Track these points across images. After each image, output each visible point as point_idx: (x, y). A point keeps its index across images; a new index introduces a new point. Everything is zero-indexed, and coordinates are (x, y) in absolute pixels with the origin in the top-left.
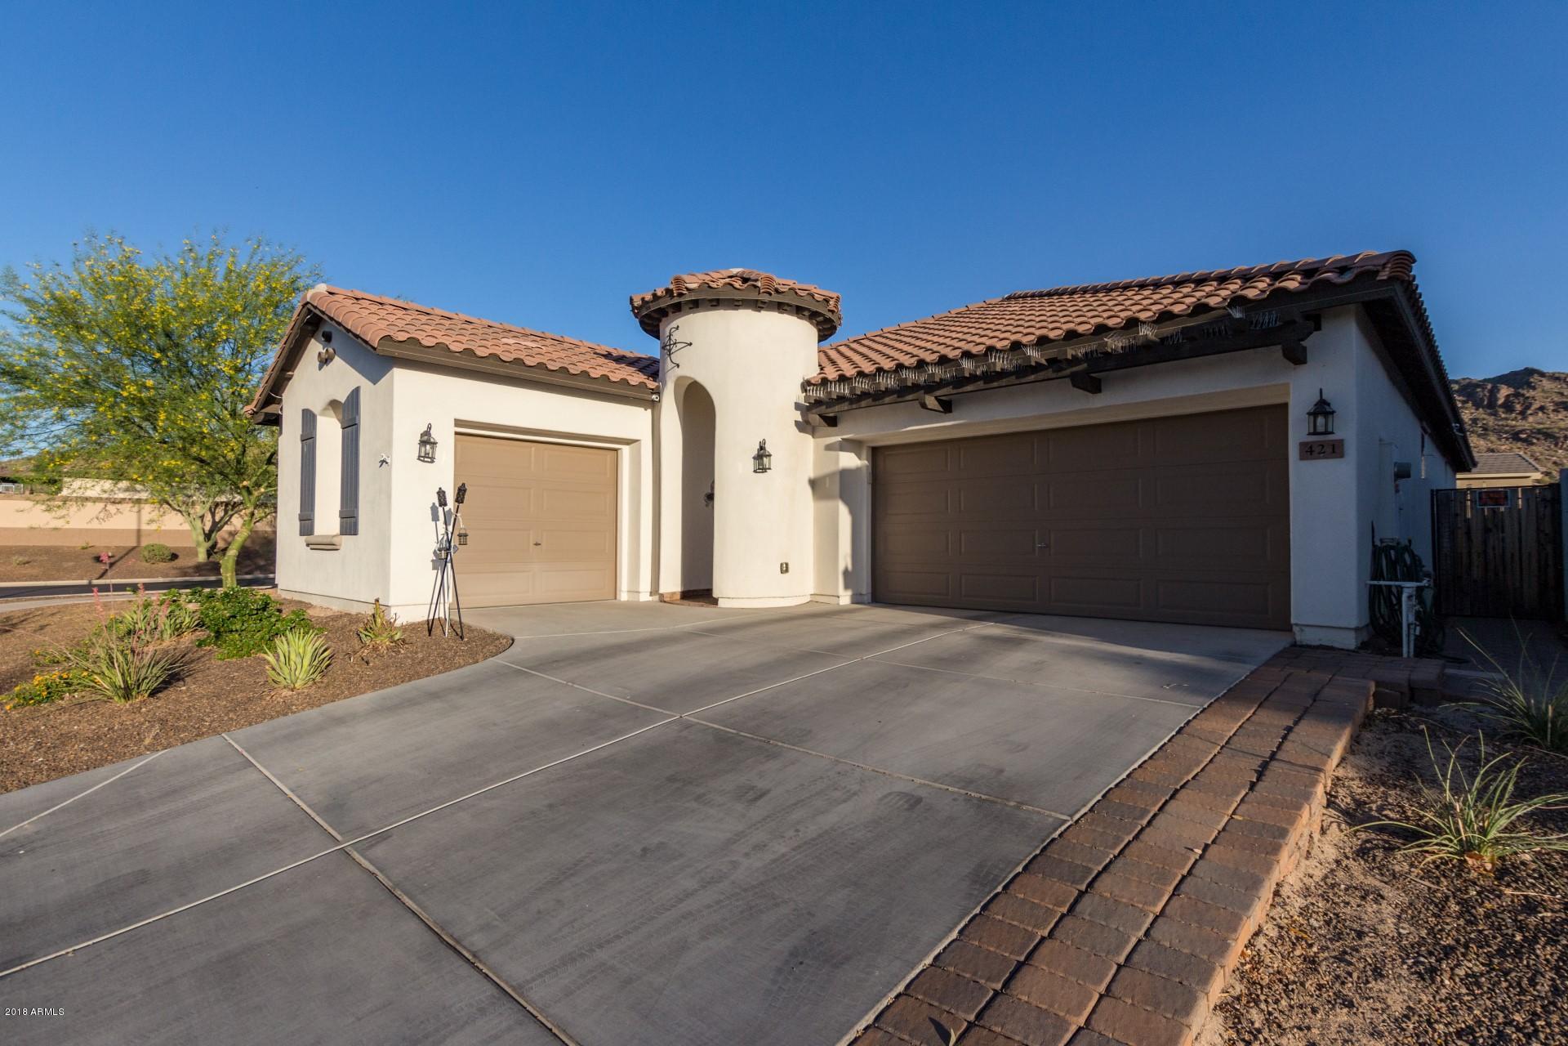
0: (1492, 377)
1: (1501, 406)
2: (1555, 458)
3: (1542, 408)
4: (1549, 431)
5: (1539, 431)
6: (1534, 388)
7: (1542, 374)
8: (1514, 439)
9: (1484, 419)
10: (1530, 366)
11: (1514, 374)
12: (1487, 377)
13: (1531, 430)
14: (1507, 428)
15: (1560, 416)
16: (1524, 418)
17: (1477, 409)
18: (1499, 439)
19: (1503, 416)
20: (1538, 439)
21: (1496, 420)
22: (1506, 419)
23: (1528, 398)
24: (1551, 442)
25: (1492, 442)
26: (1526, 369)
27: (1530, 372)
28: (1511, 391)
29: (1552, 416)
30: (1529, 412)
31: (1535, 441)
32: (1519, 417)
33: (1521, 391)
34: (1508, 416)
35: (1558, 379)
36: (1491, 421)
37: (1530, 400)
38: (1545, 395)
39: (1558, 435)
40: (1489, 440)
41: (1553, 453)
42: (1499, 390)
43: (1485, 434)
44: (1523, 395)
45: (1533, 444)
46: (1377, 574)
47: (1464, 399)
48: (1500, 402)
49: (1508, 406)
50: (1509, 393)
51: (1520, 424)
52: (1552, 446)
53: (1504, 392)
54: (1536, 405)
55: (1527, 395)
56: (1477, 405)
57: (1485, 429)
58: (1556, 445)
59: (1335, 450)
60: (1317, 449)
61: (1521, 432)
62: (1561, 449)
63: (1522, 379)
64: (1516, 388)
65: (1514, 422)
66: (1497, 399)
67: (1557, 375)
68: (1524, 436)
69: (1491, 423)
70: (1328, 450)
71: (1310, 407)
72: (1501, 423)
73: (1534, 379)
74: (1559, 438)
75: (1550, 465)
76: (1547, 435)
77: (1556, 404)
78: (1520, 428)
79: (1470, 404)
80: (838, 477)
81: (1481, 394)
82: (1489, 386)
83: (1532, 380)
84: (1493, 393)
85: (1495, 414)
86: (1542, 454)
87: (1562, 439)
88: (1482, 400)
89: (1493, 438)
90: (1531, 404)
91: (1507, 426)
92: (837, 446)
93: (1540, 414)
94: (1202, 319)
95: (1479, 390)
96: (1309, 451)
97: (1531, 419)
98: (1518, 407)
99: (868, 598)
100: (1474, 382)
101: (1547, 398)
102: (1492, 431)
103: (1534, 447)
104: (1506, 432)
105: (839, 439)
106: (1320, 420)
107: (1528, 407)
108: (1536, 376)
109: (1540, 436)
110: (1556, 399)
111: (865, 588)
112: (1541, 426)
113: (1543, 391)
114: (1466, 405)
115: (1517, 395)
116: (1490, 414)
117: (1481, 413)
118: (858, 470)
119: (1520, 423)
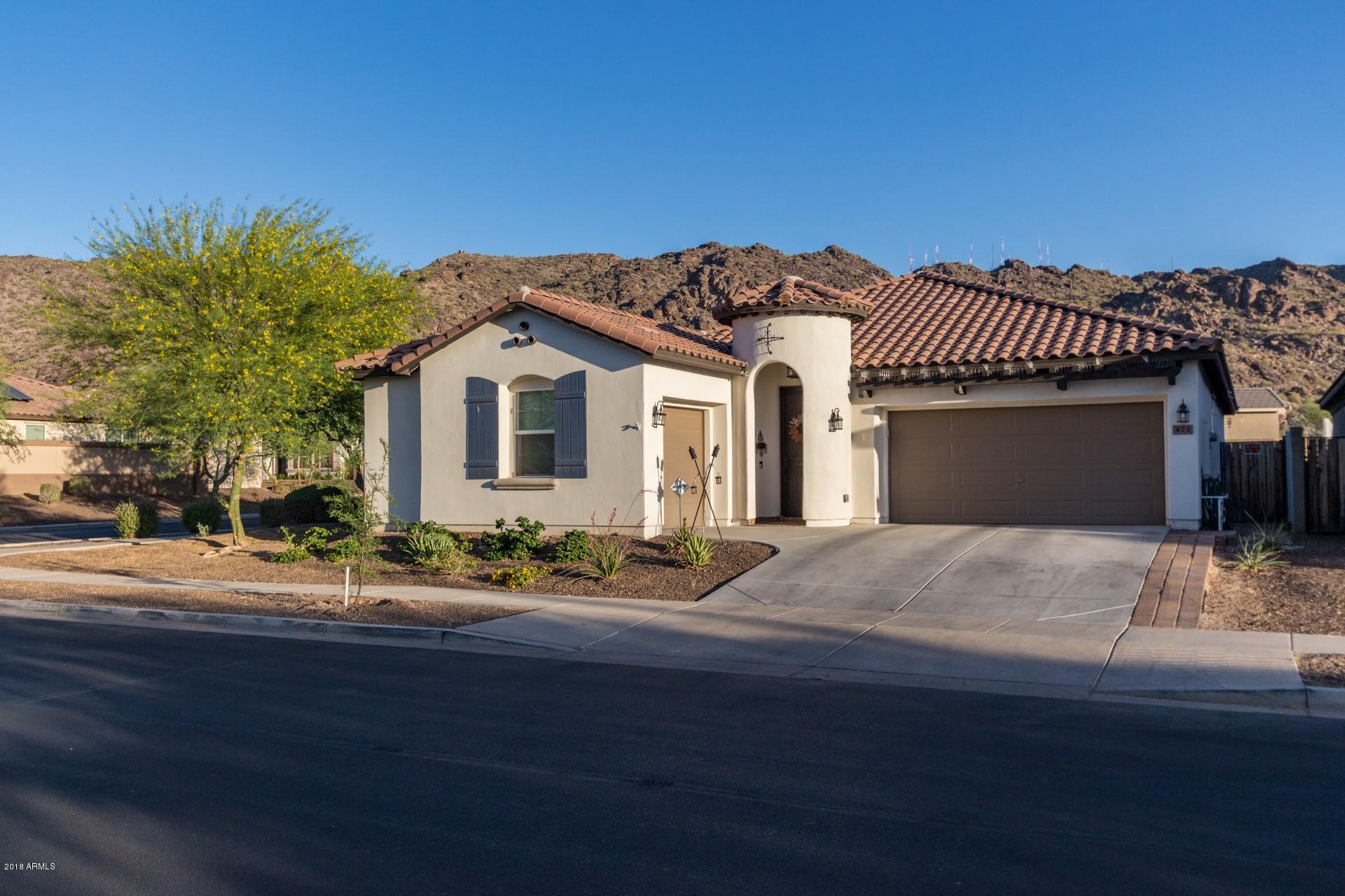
0: (1243, 267)
1: (1252, 306)
2: (1306, 371)
3: (1293, 310)
4: (1300, 337)
5: (1291, 338)
6: (1286, 284)
7: (1294, 267)
8: (1266, 346)
9: (1235, 320)
10: (1282, 256)
11: (1266, 265)
12: (1239, 268)
13: (1282, 336)
14: (1259, 333)
15: (1311, 320)
16: (1276, 321)
17: (1228, 308)
18: (1251, 346)
19: (1255, 317)
20: (1290, 347)
21: (1247, 321)
22: (1258, 321)
23: (1279, 296)
24: (1302, 351)
25: (1244, 350)
26: (1278, 259)
27: (1281, 263)
28: (1262, 287)
29: (1303, 319)
30: (1281, 313)
31: (1286, 349)
32: (1271, 319)
33: (1272, 287)
34: (1259, 317)
35: (1309, 273)
36: (1242, 323)
37: (1282, 299)
38: (1297, 293)
39: (1309, 343)
40: (1240, 347)
41: (1305, 364)
42: (1250, 285)
43: (1236, 340)
44: (1275, 292)
45: (1284, 353)
46: (1204, 494)
47: (1215, 294)
48: (1252, 300)
49: (1260, 306)
50: (1261, 289)
51: (1273, 329)
52: (1304, 356)
53: (1256, 287)
54: (1287, 306)
55: (1279, 293)
56: (1229, 303)
57: (1237, 333)
58: (1307, 355)
59: (1188, 430)
60: (1181, 429)
61: (1273, 337)
62: (1312, 359)
63: (1273, 271)
64: (1267, 283)
65: (1266, 326)
66: (1248, 297)
67: (1308, 269)
68: (1275, 343)
69: (1242, 326)
70: (1186, 430)
71: (1177, 408)
72: (1252, 326)
73: (1286, 272)
74: (1310, 346)
75: (1301, 379)
76: (1299, 342)
77: (1308, 304)
78: (1272, 333)
79: (1220, 302)
80: (873, 432)
81: (1233, 289)
82: (1241, 280)
83: (1283, 273)
84: (1245, 287)
85: (1246, 315)
86: (1293, 365)
87: (1313, 348)
88: (1233, 296)
89: (1245, 344)
90: (1282, 304)
91: (1259, 330)
92: (872, 411)
93: (1292, 316)
94: (1127, 357)
95: (1230, 284)
96: (1177, 430)
97: (1282, 322)
98: (1270, 307)
99: (887, 520)
100: (1225, 273)
101: (1299, 296)
102: (1244, 336)
103: (1285, 357)
104: (1258, 338)
105: (873, 406)
106: (1183, 415)
107: (1279, 308)
108: (1287, 269)
109: (1291, 343)
110: (1307, 298)
111: (886, 514)
112: (1293, 331)
113: (1295, 287)
114: (1217, 302)
115: (1269, 292)
116: (1243, 315)
117: (1232, 313)
118: (881, 426)
119: (1272, 326)
